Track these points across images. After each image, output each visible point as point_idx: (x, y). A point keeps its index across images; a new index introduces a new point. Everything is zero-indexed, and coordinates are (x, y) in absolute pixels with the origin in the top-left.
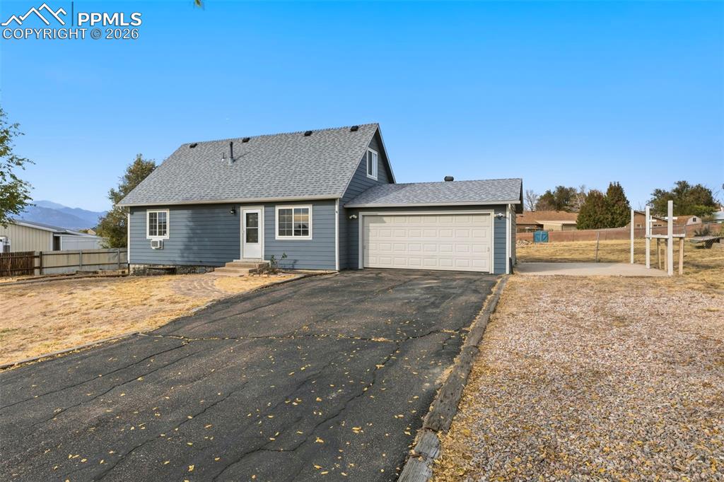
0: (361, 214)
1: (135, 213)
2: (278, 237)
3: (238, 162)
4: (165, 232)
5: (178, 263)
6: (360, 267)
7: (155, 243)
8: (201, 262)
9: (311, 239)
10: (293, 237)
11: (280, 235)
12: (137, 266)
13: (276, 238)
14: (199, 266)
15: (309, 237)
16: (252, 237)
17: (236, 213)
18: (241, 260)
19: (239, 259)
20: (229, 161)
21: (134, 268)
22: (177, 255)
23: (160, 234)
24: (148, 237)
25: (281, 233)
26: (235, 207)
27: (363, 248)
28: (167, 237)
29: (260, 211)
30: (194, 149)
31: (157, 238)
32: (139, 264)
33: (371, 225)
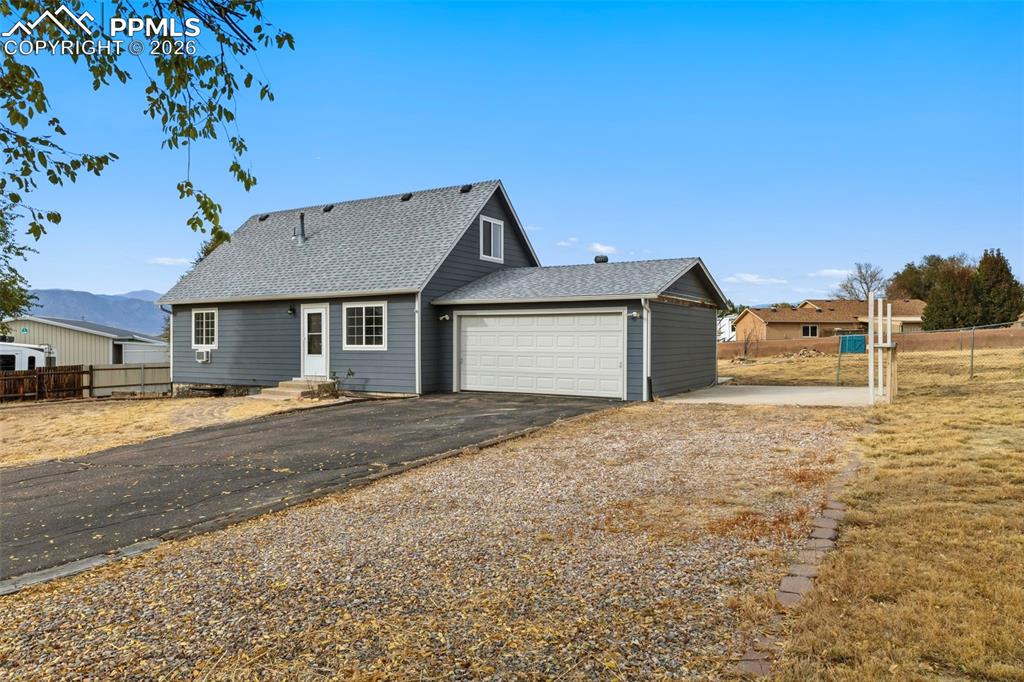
0: (456, 313)
1: (179, 314)
2: (346, 347)
3: (310, 242)
4: (213, 339)
5: (226, 382)
6: (455, 390)
7: (200, 355)
8: (254, 380)
9: (386, 349)
10: (364, 347)
11: (348, 343)
12: (182, 386)
13: (344, 349)
14: (253, 386)
15: (383, 347)
16: (314, 347)
17: (295, 313)
18: (302, 379)
19: (299, 376)
20: (300, 239)
21: (178, 389)
22: (225, 371)
23: (207, 343)
24: (194, 346)
25: (350, 341)
26: (293, 305)
27: (460, 362)
28: (214, 346)
29: (324, 310)
30: (264, 223)
31: (204, 348)
32: (184, 383)
33: (469, 329)
